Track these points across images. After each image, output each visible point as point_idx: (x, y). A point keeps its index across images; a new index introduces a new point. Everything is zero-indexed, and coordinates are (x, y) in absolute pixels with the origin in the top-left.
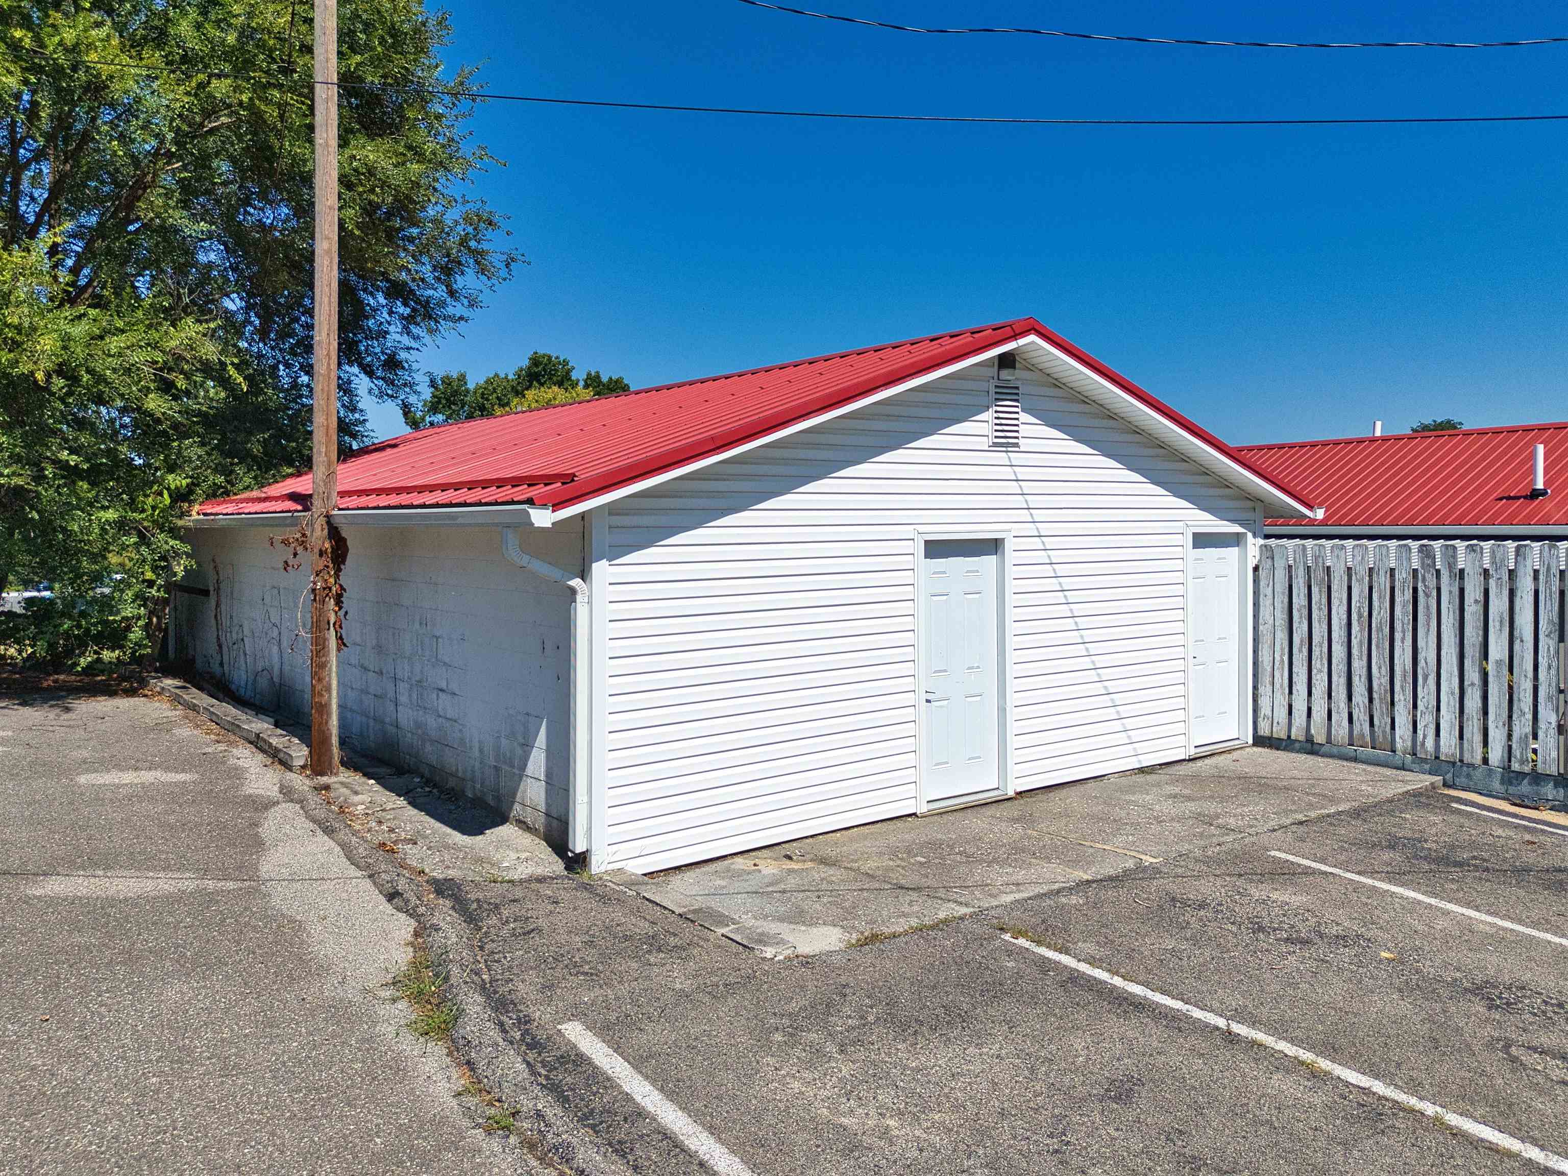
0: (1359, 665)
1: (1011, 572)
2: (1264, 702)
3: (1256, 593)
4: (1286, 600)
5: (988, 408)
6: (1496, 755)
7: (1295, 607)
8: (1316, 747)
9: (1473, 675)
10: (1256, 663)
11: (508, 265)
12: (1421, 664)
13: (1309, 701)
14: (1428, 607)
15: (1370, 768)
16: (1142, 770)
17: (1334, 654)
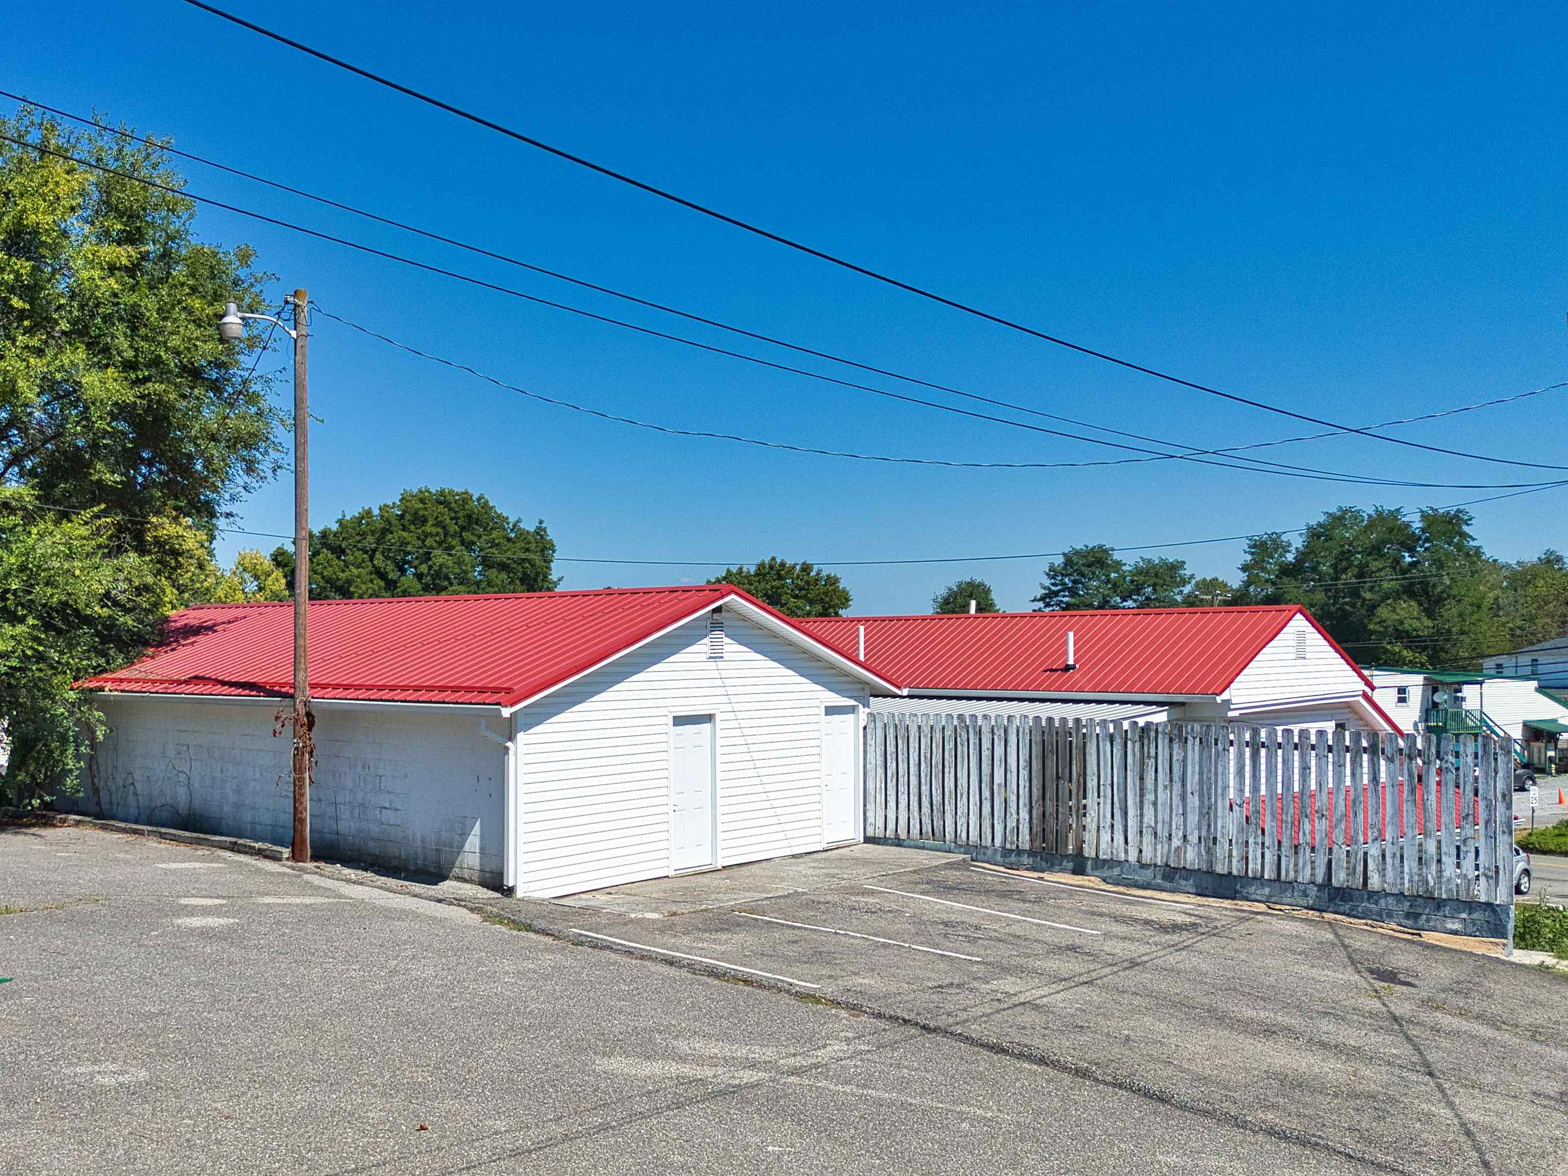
0: (925, 789)
1: (719, 733)
2: (870, 814)
3: (865, 744)
4: (883, 748)
5: (706, 636)
6: (998, 842)
7: (888, 752)
8: (901, 842)
9: (986, 793)
10: (865, 790)
11: (274, 471)
12: (959, 787)
13: (897, 813)
14: (963, 752)
15: (932, 853)
16: (794, 856)
17: (911, 782)
